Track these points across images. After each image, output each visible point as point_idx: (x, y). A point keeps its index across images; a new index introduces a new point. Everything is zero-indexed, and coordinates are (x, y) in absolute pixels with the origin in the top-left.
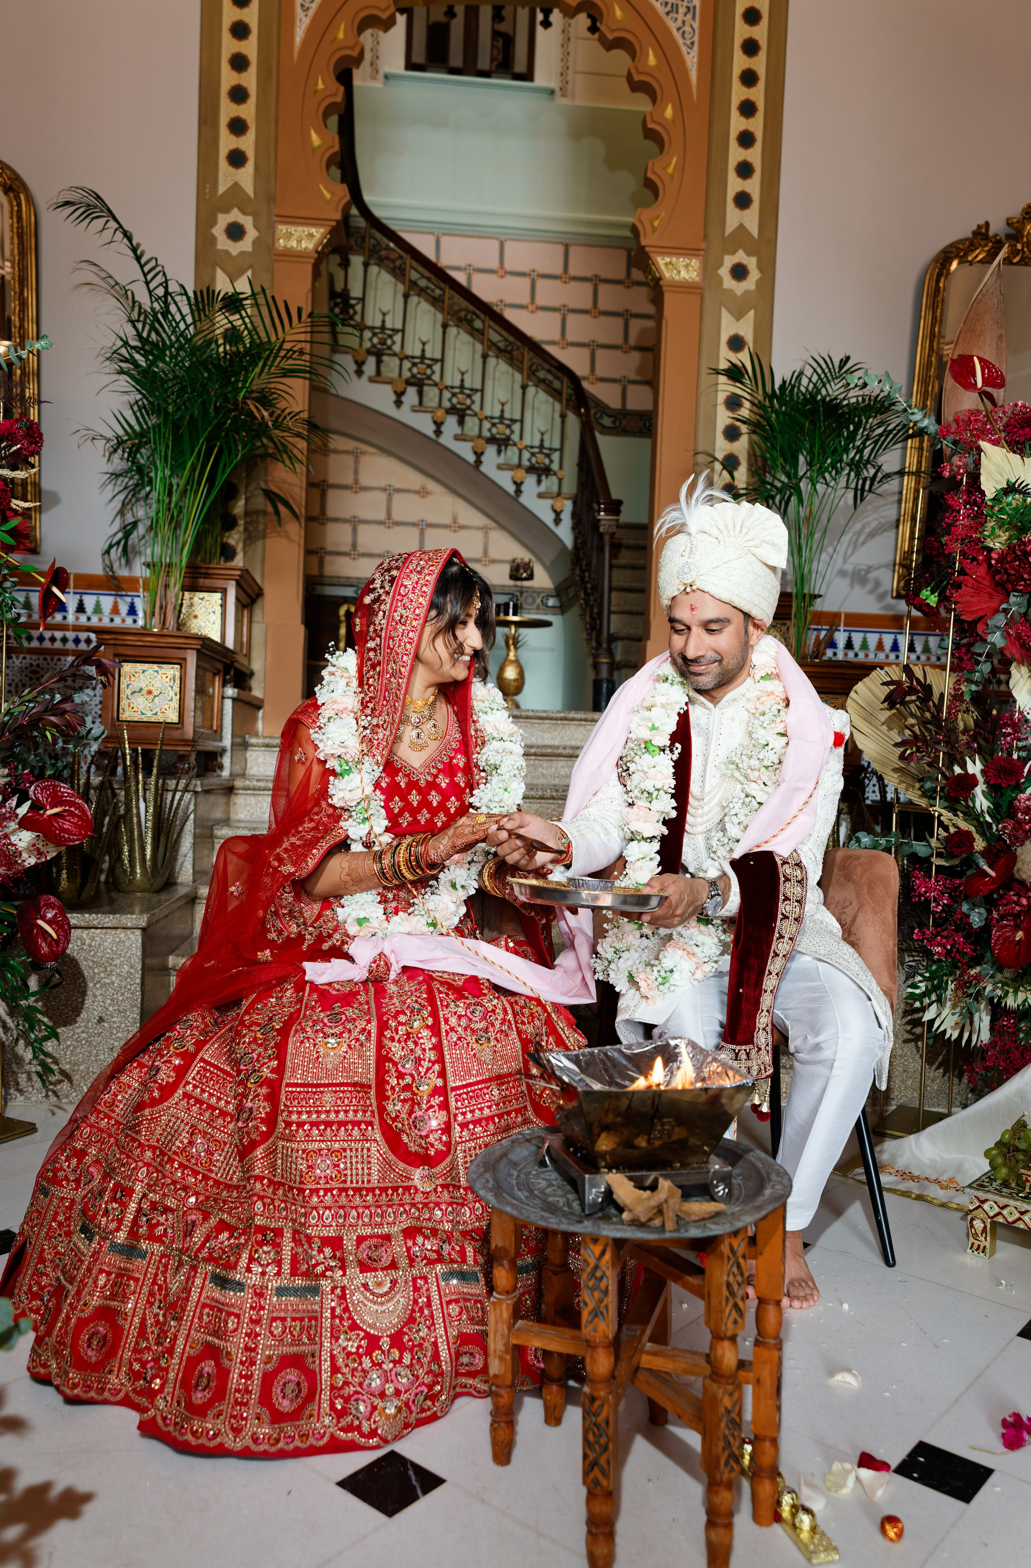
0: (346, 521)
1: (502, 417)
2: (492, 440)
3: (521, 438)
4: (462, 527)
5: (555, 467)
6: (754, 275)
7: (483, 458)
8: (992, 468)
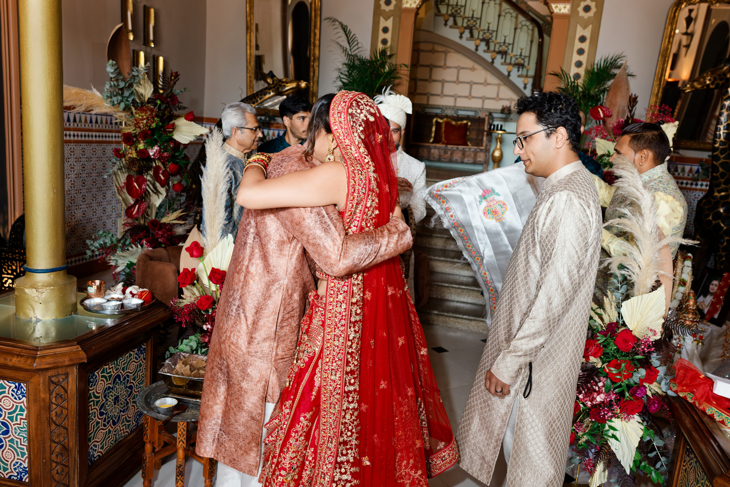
0: (440, 81)
1: (504, 43)
2: (499, 52)
3: (512, 51)
4: (488, 84)
5: (526, 64)
6: (594, 9)
7: (495, 61)
8: (601, 146)
